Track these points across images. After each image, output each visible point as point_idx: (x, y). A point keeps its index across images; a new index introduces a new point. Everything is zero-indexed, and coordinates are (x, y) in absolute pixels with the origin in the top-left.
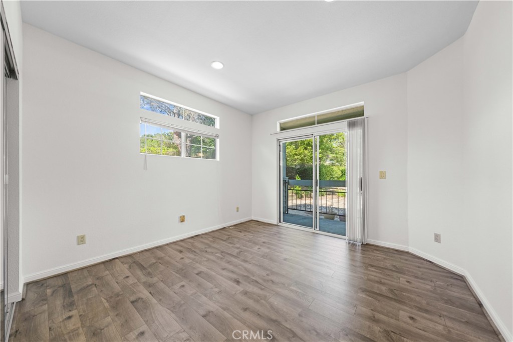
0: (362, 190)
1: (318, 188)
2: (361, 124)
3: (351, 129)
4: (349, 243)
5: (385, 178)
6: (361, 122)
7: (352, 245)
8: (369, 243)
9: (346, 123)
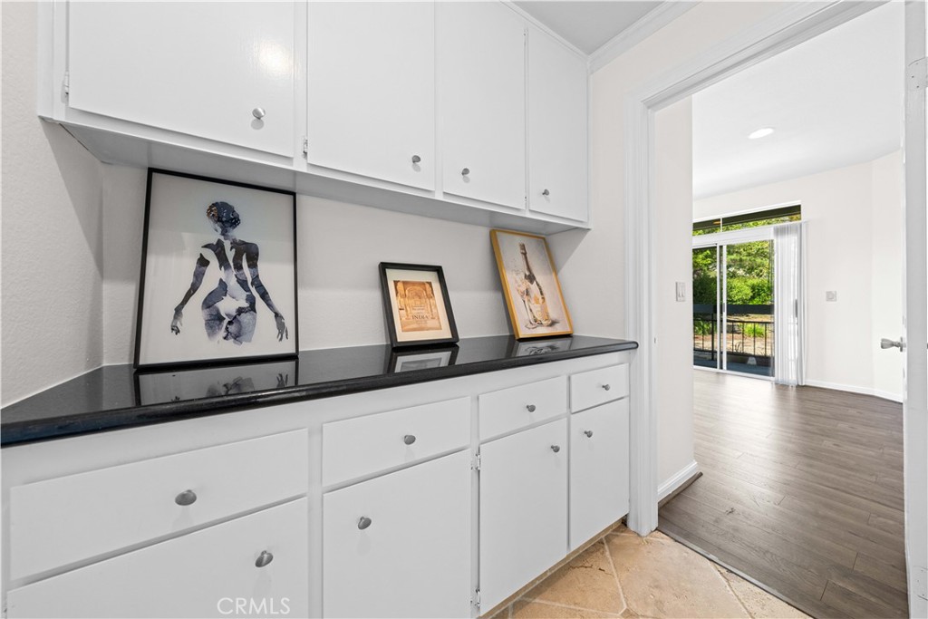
0: (797, 316)
1: (725, 313)
2: (797, 230)
3: (779, 237)
4: (776, 384)
5: (836, 300)
6: (797, 228)
7: (782, 387)
8: (808, 384)
9: (772, 229)
